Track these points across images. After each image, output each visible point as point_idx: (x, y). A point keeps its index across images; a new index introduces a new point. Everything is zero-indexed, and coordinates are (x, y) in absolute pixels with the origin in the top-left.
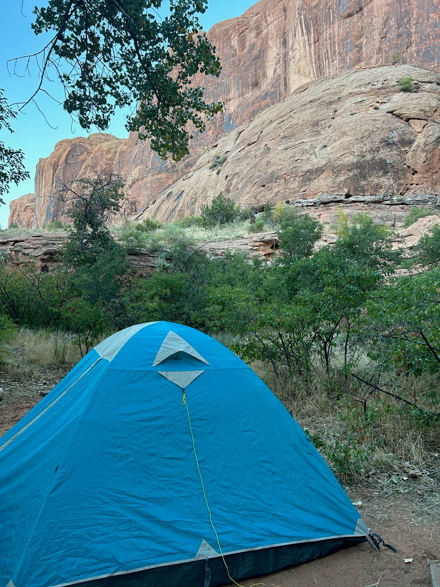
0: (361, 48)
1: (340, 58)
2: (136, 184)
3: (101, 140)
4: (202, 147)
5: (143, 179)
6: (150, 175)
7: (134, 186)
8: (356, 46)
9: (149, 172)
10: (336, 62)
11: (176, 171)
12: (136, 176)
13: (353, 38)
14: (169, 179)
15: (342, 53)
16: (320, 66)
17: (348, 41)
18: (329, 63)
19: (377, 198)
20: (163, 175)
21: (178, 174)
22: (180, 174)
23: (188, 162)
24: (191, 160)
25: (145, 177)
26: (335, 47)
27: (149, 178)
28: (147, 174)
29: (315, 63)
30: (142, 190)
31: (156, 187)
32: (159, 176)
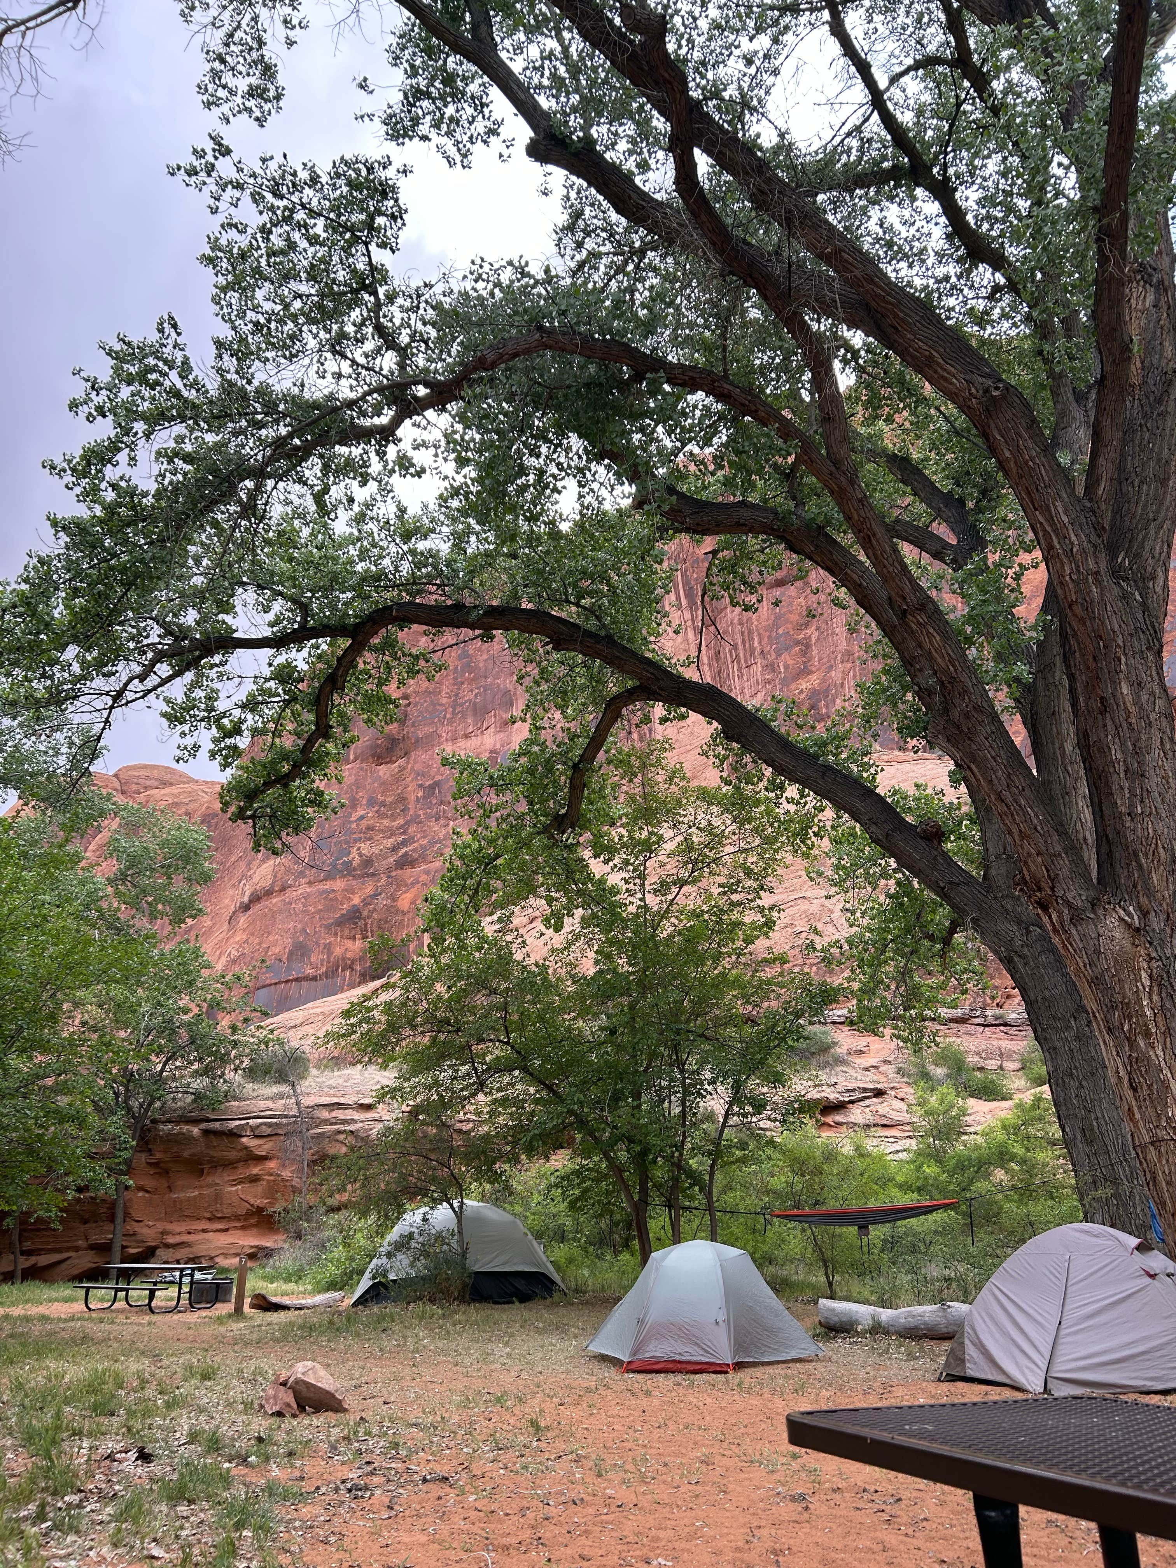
0: (808, 646)
1: (764, 662)
2: (263, 903)
3: (148, 783)
4: (442, 822)
5: (283, 889)
6: (303, 881)
7: (256, 908)
8: (798, 643)
9: (302, 874)
10: (757, 669)
11: (373, 875)
12: (267, 883)
13: (789, 626)
14: (353, 893)
15: (769, 653)
16: (719, 672)
17: (781, 631)
18: (739, 669)
19: (958, 1013)
20: (339, 884)
21: (379, 881)
22: (382, 882)
23: (406, 854)
24: (414, 850)
25: (290, 886)
26: (751, 639)
27: (304, 889)
28: (295, 880)
29: (710, 665)
30: (279, 918)
31: (319, 912)
32: (327, 886)
